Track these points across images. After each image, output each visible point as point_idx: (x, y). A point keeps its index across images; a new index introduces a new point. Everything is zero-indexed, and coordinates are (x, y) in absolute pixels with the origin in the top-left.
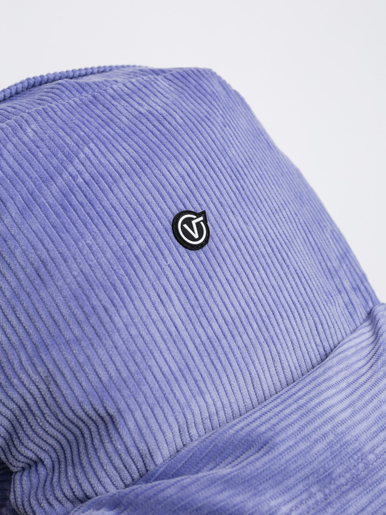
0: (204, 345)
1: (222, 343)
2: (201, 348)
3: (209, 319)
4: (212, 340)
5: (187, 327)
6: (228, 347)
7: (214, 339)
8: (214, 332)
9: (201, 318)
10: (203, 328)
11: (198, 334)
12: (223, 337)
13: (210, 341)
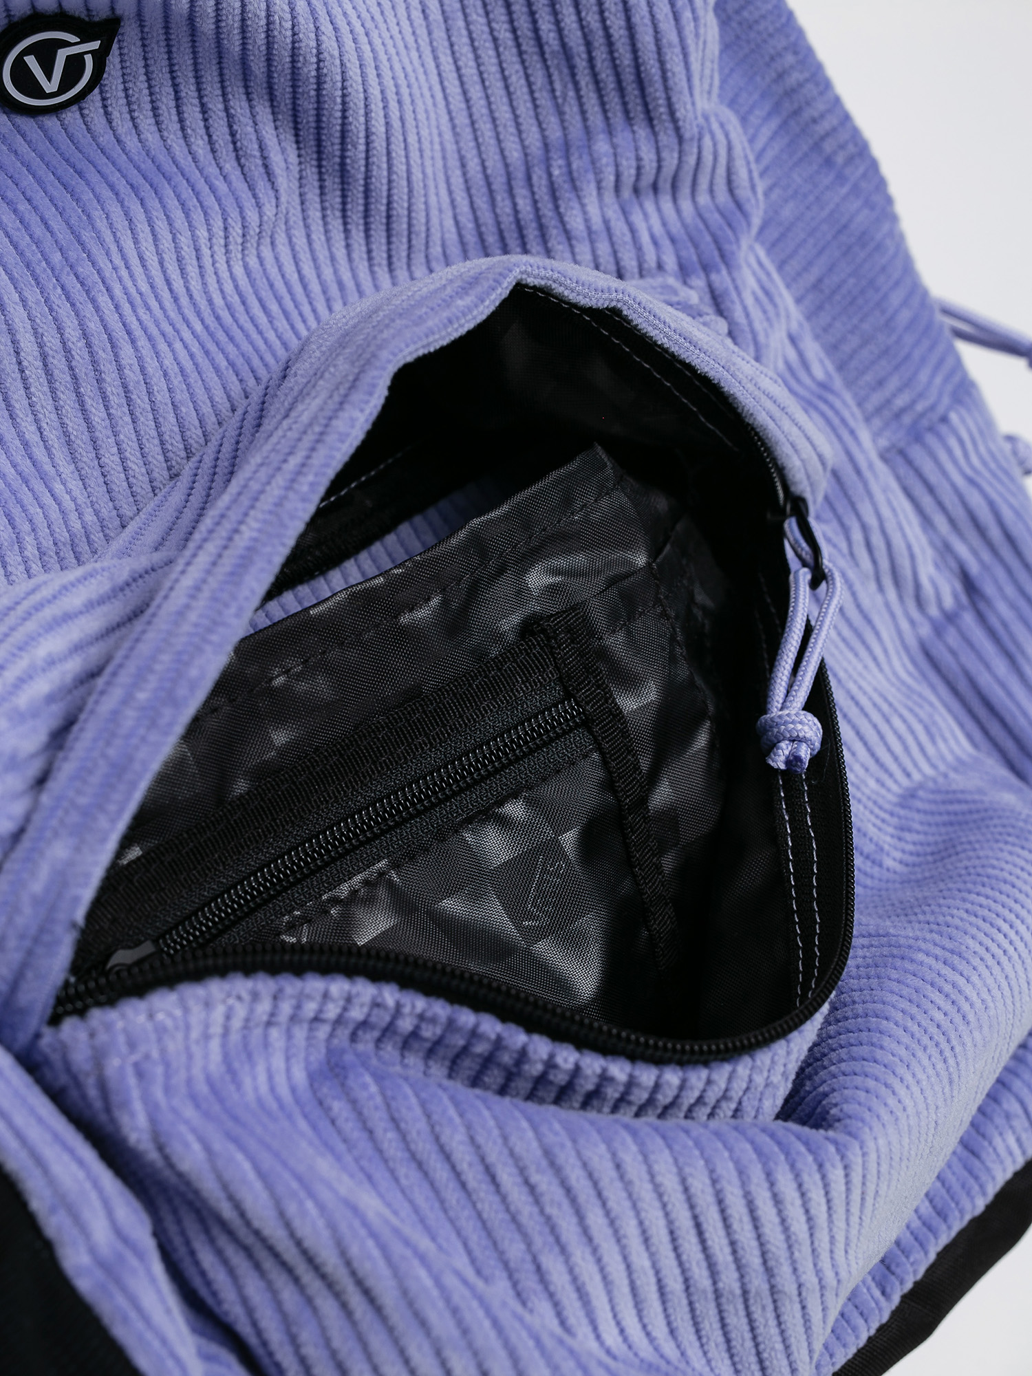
0: (67, 351)
1: (122, 354)
2: (58, 362)
3: (89, 282)
4: (95, 341)
5: (27, 294)
6: (137, 368)
7: (100, 340)
8: (102, 320)
9: (64, 278)
10: (73, 305)
11: (55, 319)
12: (126, 337)
13: (89, 345)
